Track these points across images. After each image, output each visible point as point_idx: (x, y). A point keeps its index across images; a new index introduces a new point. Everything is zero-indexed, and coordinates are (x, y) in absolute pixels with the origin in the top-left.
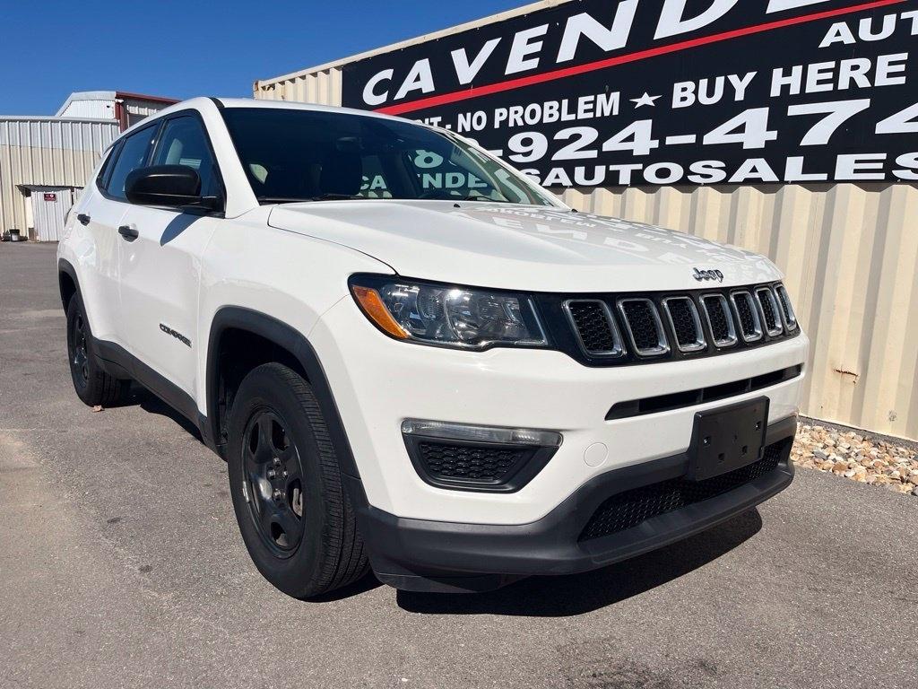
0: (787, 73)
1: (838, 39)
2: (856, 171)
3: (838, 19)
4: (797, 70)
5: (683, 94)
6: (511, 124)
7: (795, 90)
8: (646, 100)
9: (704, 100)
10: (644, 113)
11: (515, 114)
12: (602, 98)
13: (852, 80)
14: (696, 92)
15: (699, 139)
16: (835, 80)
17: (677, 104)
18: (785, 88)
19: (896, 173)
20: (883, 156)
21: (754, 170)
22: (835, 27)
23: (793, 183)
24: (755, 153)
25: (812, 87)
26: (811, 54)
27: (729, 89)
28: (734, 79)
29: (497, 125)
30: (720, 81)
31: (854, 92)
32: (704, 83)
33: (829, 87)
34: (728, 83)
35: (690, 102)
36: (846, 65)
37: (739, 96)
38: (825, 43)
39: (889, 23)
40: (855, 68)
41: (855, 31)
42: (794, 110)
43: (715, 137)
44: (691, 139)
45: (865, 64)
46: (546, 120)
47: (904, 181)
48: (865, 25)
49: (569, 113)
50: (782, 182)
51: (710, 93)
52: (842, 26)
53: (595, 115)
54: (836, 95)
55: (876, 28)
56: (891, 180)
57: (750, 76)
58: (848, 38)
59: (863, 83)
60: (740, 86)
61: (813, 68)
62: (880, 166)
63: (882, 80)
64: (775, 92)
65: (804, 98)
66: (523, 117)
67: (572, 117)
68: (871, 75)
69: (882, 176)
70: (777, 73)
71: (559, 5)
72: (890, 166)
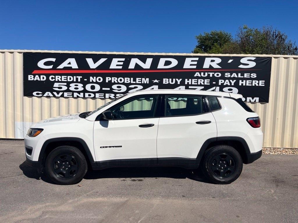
0: (188, 80)
1: (197, 75)
3: (198, 72)
4: (190, 80)
5: (166, 81)
6: (113, 82)
7: (190, 83)
8: (156, 81)
9: (171, 83)
10: (156, 84)
11: (114, 79)
12: (143, 79)
13: (200, 83)
14: (169, 81)
16: (197, 83)
17: (164, 83)
18: (188, 83)
25: (193, 83)
26: (193, 77)
27: (176, 82)
28: (177, 80)
29: (107, 81)
30: (174, 80)
31: (201, 85)
35: (168, 83)
37: (179, 83)
38: (195, 76)
39: (206, 74)
40: (201, 81)
41: (200, 74)
42: (190, 87)
45: (203, 80)
48: (202, 74)
49: (133, 81)
51: (172, 81)
53: (142, 83)
54: (198, 85)
55: (204, 74)
57: (181, 80)
58: (199, 76)
59: (203, 84)
60: (179, 81)
61: (193, 80)
63: (206, 84)
64: (186, 83)
66: (117, 80)
67: (135, 82)
70: (186, 80)
71: (128, 55)
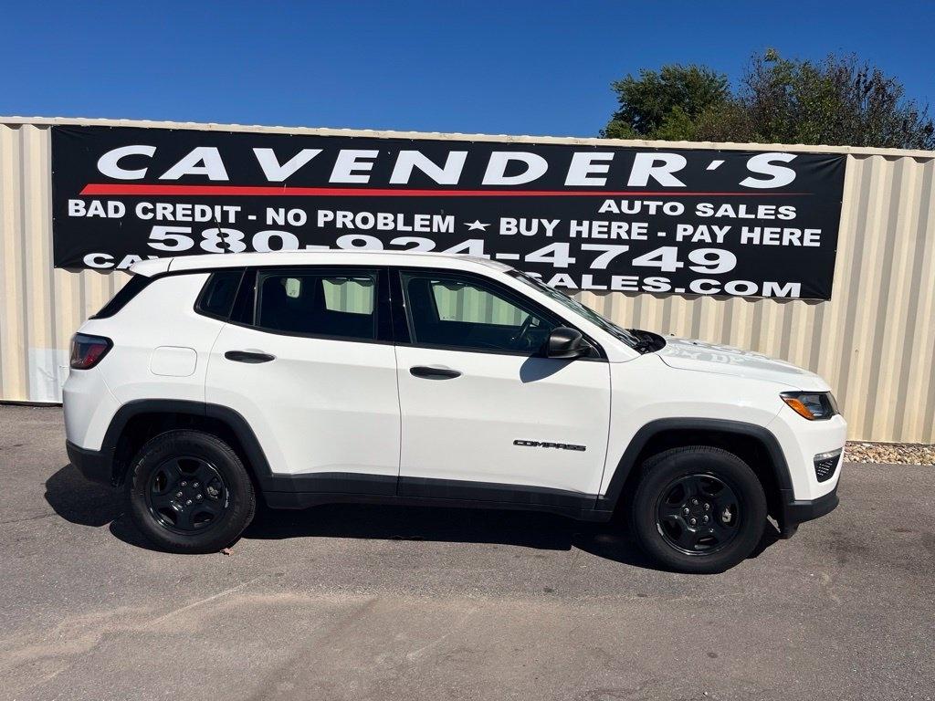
0: (580, 224)
1: (609, 209)
2: (623, 285)
3: (610, 198)
4: (586, 223)
5: (507, 226)
6: (339, 225)
7: (585, 235)
8: (477, 225)
9: (524, 232)
10: (476, 234)
11: (344, 218)
12: (437, 218)
13: (618, 234)
14: (518, 226)
15: (522, 257)
16: (609, 232)
17: (503, 231)
18: (579, 233)
19: (644, 287)
20: (637, 278)
21: (562, 280)
22: (608, 202)
23: (587, 290)
24: (561, 270)
25: (595, 235)
26: (594, 216)
27: (542, 228)
28: (545, 222)
29: (321, 224)
30: (535, 222)
31: (619, 241)
32: (523, 222)
33: (606, 236)
34: (541, 225)
35: (514, 231)
36: (614, 225)
37: (549, 233)
38: (603, 209)
39: (638, 204)
40: (620, 227)
41: (619, 206)
42: (585, 247)
43: (534, 257)
44: (516, 257)
45: (625, 226)
46: (380, 227)
47: (648, 292)
49: (405, 225)
50: (580, 289)
51: (529, 228)
52: (612, 202)
53: (431, 229)
54: (609, 241)
55: (631, 207)
56: (642, 291)
57: (556, 222)
58: (616, 210)
59: (625, 236)
60: (550, 228)
61: (596, 224)
62: (635, 283)
63: (634, 236)
64: (573, 234)
65: (590, 240)
66: (353, 221)
67: (409, 229)
68: (629, 232)
69: (637, 289)
70: (574, 223)
71: (390, 139)
72: (641, 284)
